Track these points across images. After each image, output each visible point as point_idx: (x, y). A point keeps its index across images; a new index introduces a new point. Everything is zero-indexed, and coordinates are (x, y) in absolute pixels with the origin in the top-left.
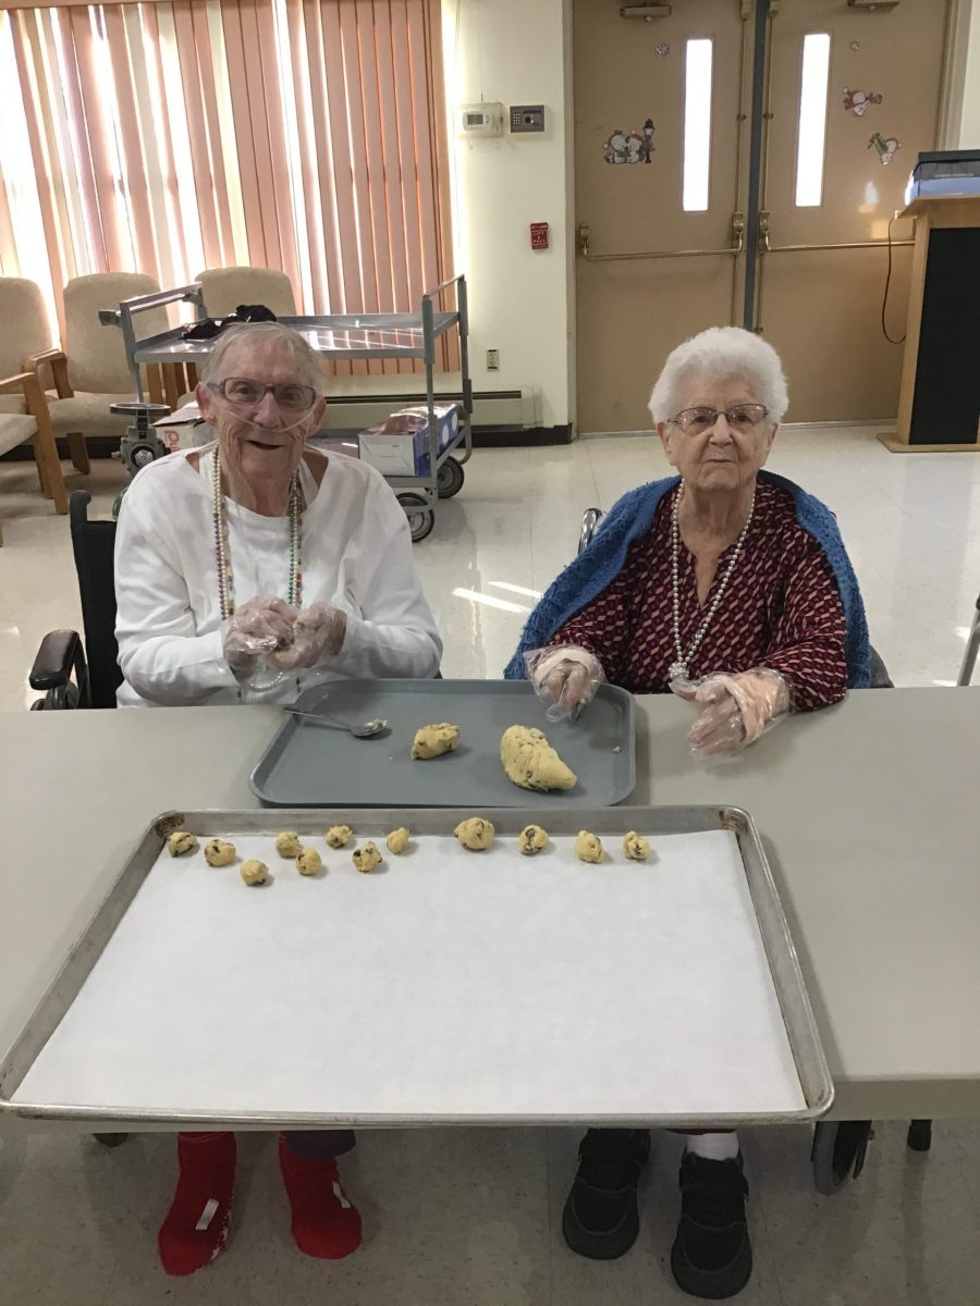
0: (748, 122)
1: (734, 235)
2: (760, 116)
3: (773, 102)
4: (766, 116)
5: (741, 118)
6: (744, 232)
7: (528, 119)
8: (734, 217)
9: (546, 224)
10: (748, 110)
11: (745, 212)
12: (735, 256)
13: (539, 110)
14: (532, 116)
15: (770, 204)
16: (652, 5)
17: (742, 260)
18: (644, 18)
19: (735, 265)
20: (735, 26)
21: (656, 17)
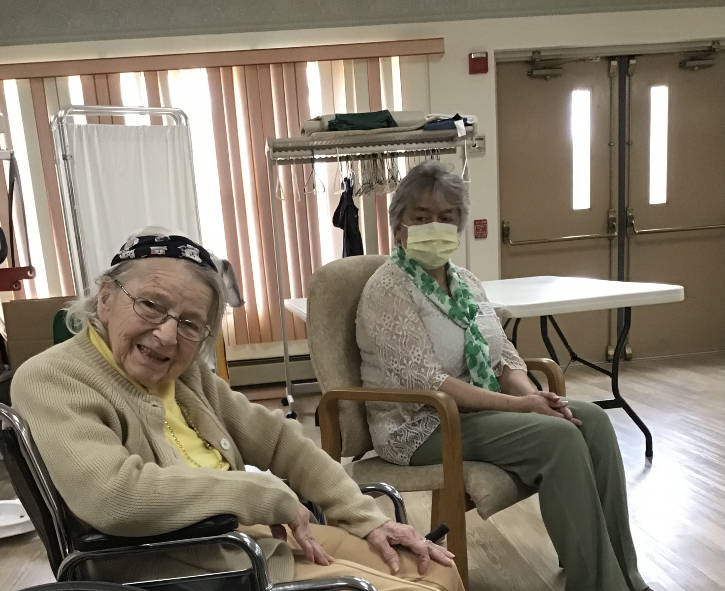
0: (615, 149)
1: (611, 228)
2: (624, 143)
4: (628, 143)
5: (612, 145)
6: (617, 222)
7: (474, 145)
8: (608, 212)
9: (486, 220)
10: (616, 139)
11: (616, 209)
12: (611, 239)
13: (482, 138)
16: (550, 68)
17: (615, 242)
18: (545, 77)
19: (610, 246)
20: (607, 81)
21: (552, 76)
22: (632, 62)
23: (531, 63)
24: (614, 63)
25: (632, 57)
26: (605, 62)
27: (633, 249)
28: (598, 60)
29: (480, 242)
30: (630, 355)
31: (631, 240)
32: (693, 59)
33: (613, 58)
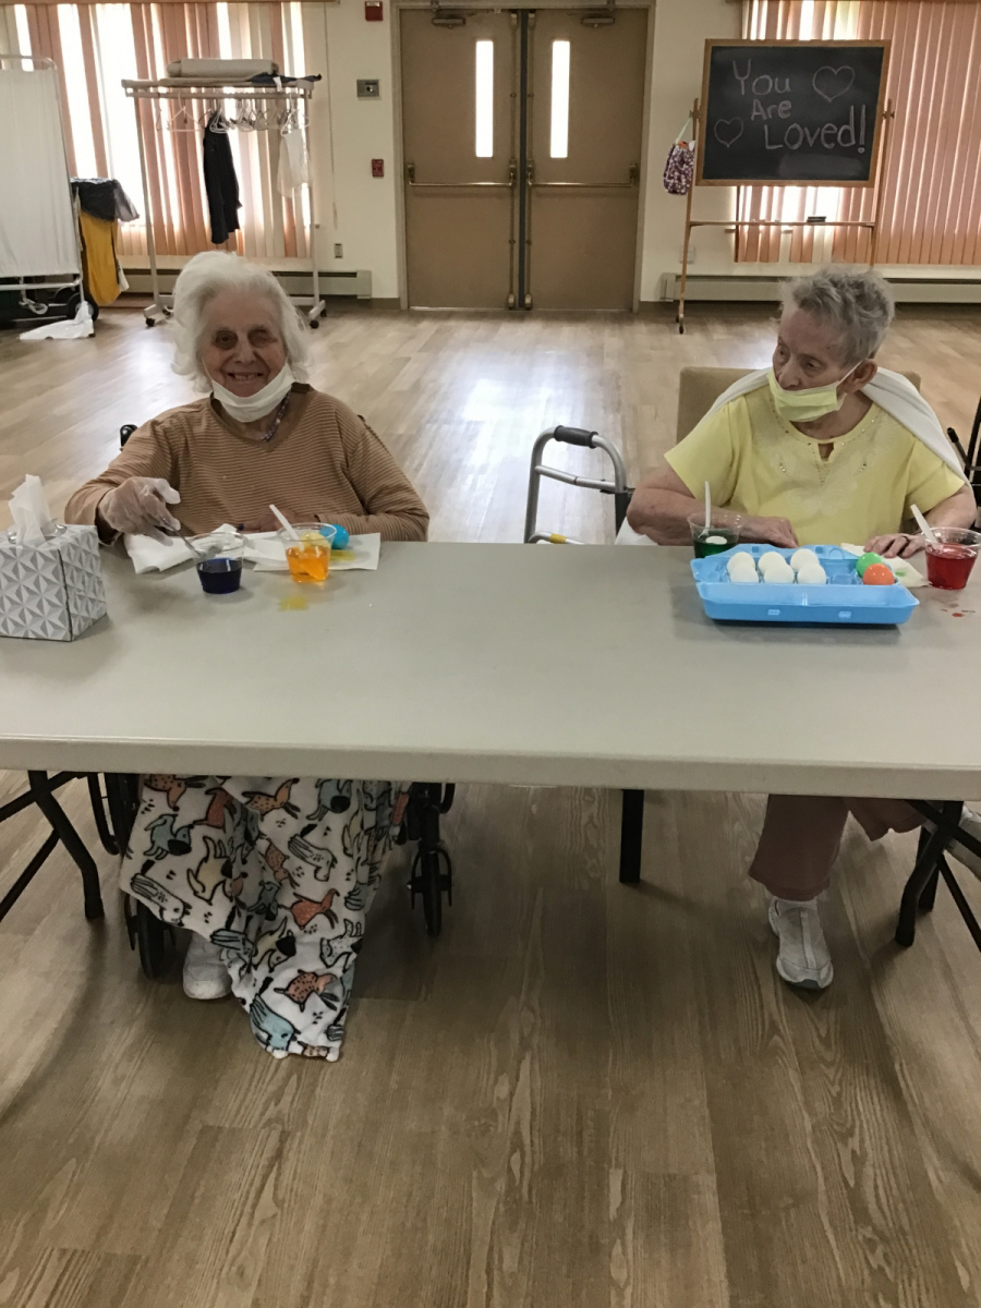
0: (518, 101)
1: (511, 175)
2: (526, 96)
3: (534, 86)
4: (531, 96)
5: (513, 96)
6: (518, 173)
7: (368, 88)
8: (511, 162)
9: (382, 161)
10: (518, 91)
11: (518, 156)
12: (512, 188)
13: (375, 83)
14: (371, 86)
15: (535, 154)
16: (453, 16)
17: (517, 191)
18: (447, 25)
19: (512, 196)
20: (508, 32)
21: (455, 25)
22: (531, 16)
23: (430, 10)
24: (514, 16)
25: (533, 11)
26: (506, 15)
27: (534, 198)
28: (499, 12)
29: (378, 180)
30: (531, 304)
31: (533, 191)
32: (592, 16)
33: (514, 11)
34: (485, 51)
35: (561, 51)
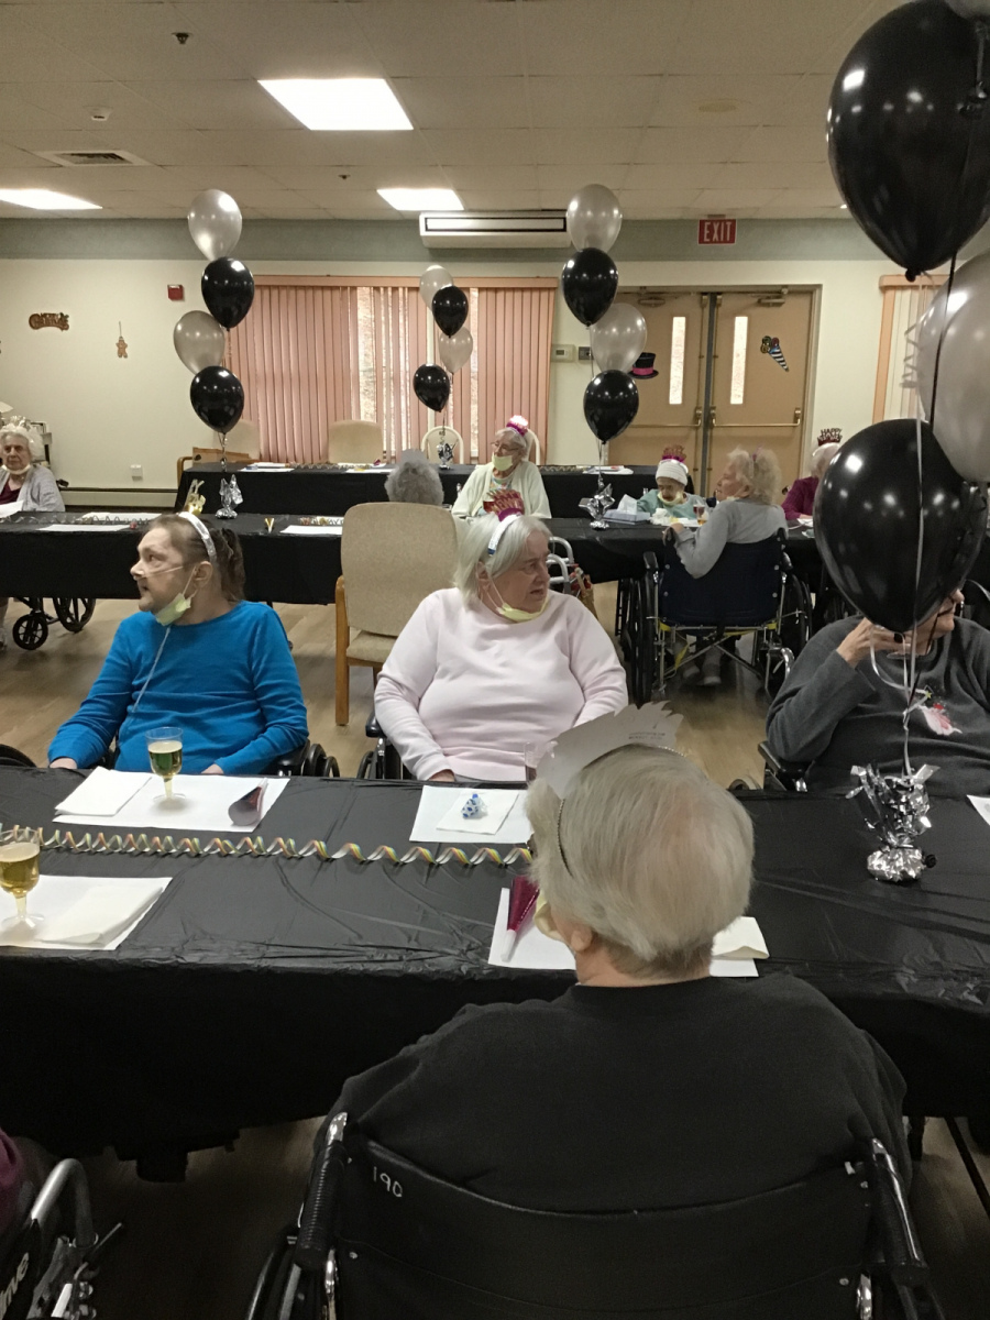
0: (704, 360)
1: (696, 417)
2: (711, 357)
3: (720, 349)
4: (715, 357)
5: (701, 357)
6: (702, 417)
7: (586, 354)
8: (697, 408)
10: (705, 353)
11: (702, 404)
12: (697, 428)
14: (588, 352)
15: (717, 402)
16: (656, 299)
17: (701, 431)
18: (650, 305)
19: (697, 435)
20: (698, 310)
21: (656, 305)
22: (719, 297)
23: (638, 294)
24: (704, 297)
25: (719, 293)
26: (698, 297)
28: (694, 295)
31: (714, 431)
32: (768, 298)
33: (705, 294)
34: (679, 324)
35: (741, 323)
